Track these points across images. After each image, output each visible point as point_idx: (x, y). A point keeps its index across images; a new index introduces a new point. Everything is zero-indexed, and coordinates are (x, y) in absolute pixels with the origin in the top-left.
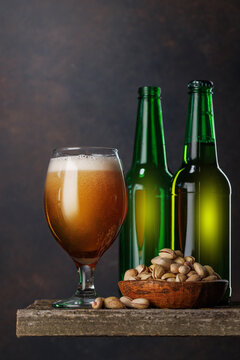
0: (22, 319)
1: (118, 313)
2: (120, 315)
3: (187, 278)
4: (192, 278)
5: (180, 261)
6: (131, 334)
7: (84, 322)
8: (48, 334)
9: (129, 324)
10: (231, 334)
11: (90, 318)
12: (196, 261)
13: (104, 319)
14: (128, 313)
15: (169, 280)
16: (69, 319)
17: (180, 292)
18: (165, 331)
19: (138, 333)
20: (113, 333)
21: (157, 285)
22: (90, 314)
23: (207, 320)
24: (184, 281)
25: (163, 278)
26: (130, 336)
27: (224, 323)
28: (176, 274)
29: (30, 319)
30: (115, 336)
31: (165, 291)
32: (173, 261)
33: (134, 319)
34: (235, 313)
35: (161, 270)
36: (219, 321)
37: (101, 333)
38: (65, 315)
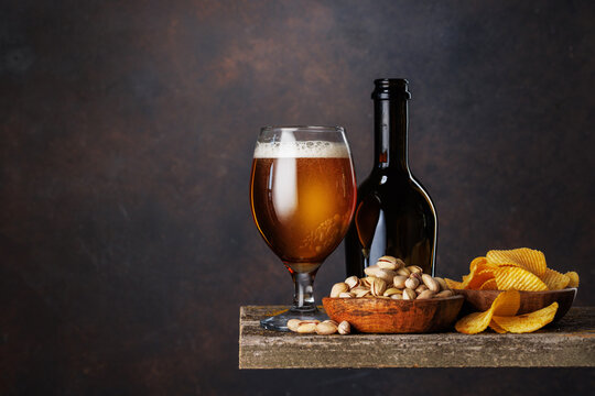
0: (246, 348)
1: (366, 339)
2: (368, 343)
3: (417, 294)
4: (423, 295)
5: (404, 272)
6: (382, 366)
7: (324, 351)
8: (279, 367)
9: (379, 354)
10: (505, 365)
11: (330, 347)
12: (424, 272)
13: (349, 347)
14: (378, 341)
15: (394, 297)
16: (305, 347)
17: (411, 313)
18: (424, 362)
19: (391, 365)
20: (359, 365)
21: (381, 304)
22: (331, 341)
23: (475, 348)
24: (415, 298)
25: (386, 294)
26: (381, 369)
27: (496, 351)
28: (402, 289)
29: (256, 348)
30: (362, 369)
31: (392, 312)
32: (396, 272)
33: (385, 348)
34: (511, 340)
35: (382, 284)
36: (490, 349)
37: (344, 365)
38: (300, 343)
